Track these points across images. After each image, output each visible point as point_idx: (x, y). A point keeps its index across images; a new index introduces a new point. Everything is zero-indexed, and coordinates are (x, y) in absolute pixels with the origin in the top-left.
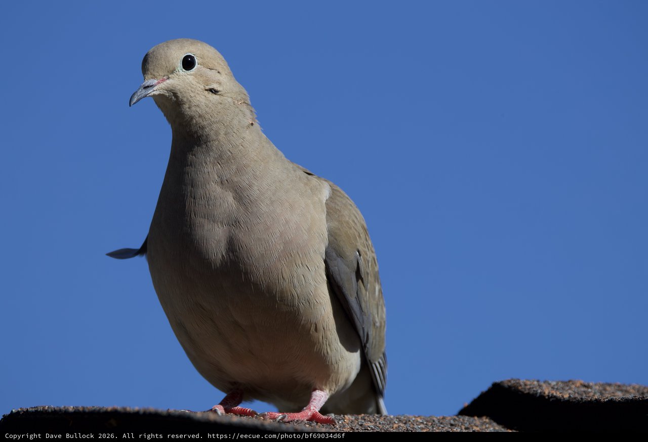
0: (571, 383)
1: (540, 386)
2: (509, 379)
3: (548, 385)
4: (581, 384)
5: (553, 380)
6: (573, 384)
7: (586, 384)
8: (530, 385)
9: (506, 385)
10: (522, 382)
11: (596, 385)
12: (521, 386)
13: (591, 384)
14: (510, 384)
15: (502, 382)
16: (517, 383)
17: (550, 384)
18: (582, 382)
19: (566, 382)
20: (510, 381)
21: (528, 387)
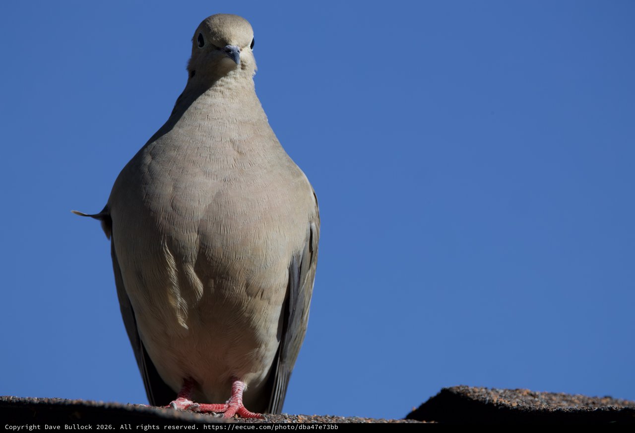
0: (518, 391)
1: (489, 394)
2: (458, 386)
3: (495, 393)
4: (528, 393)
5: (500, 389)
6: (520, 393)
7: (533, 393)
8: (479, 392)
9: (455, 392)
10: (470, 388)
11: (542, 394)
12: (469, 393)
13: (537, 393)
14: (458, 391)
15: (451, 388)
16: (466, 390)
17: (497, 392)
18: (529, 391)
19: (513, 391)
20: (459, 388)
21: (477, 394)
